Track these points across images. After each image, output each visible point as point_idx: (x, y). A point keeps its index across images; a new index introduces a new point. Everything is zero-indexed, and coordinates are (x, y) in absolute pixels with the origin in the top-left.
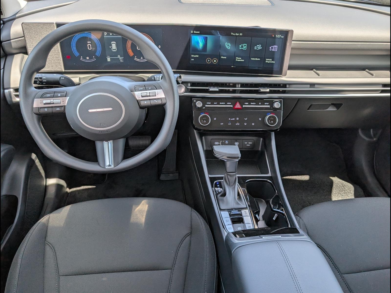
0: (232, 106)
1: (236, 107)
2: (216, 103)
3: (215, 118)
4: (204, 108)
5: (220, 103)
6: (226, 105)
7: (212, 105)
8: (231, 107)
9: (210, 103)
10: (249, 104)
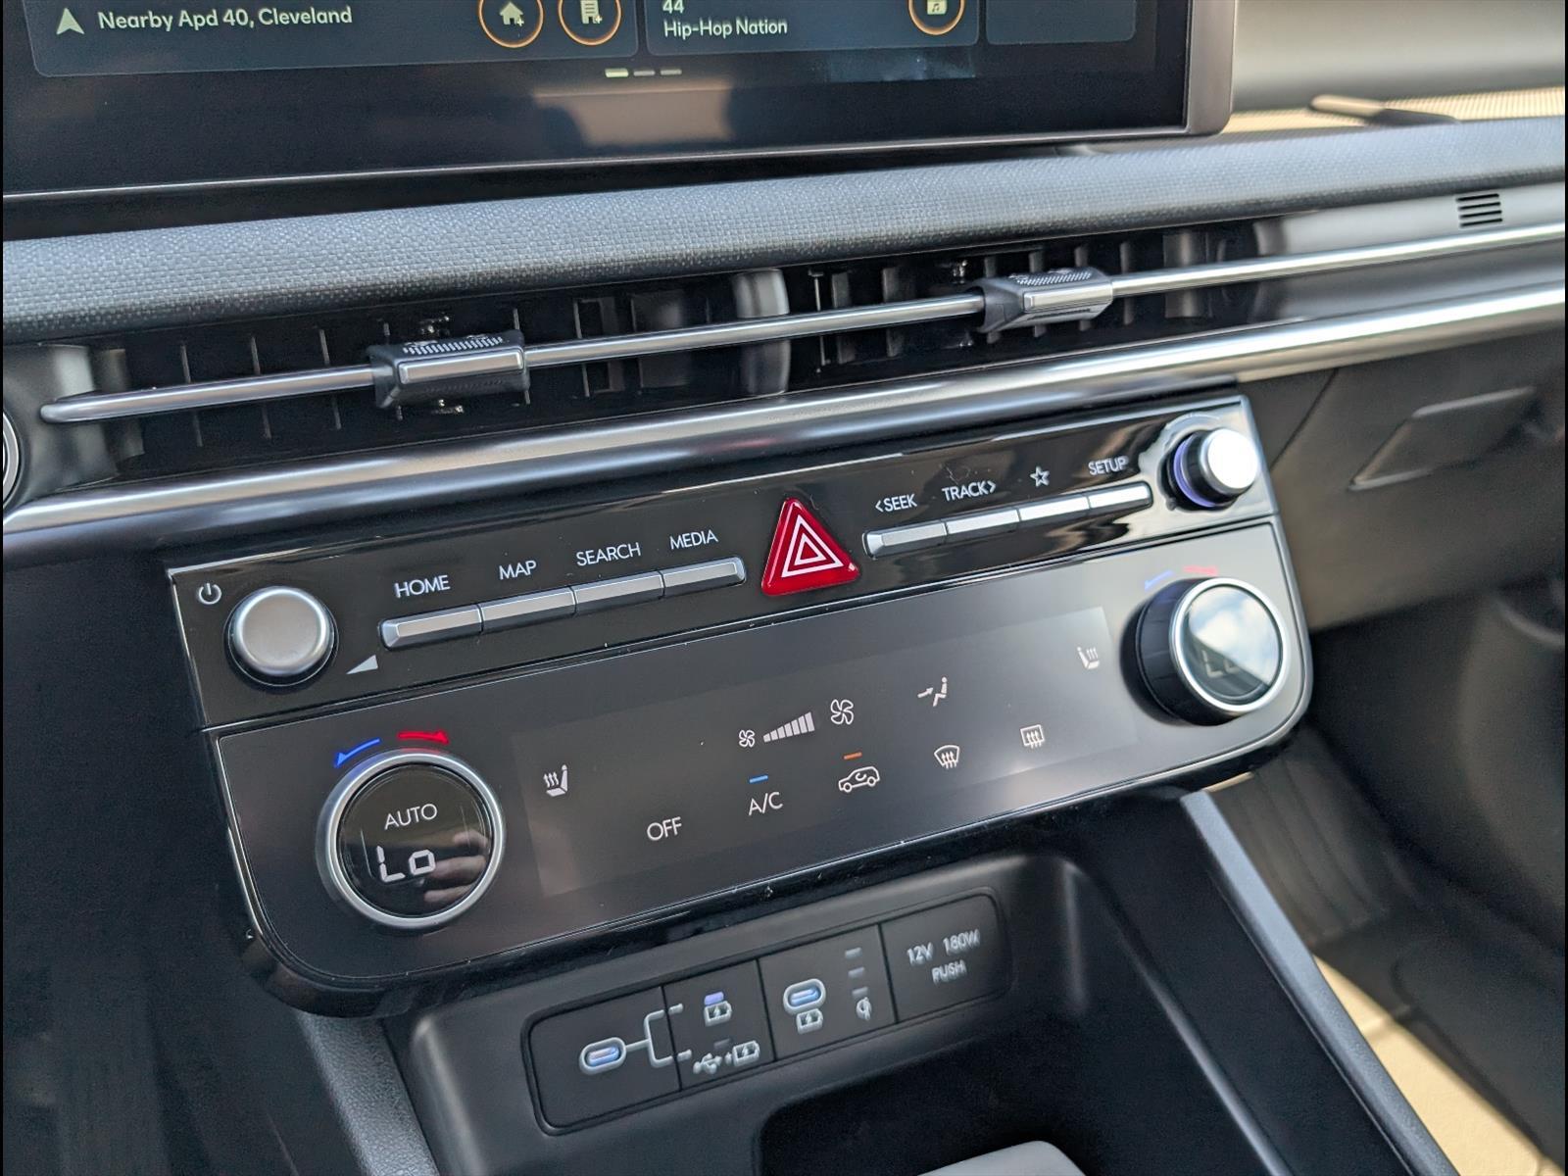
0: (735, 567)
1: (786, 574)
2: (527, 568)
3: (549, 778)
4: (371, 664)
5: (586, 559)
6: (659, 568)
7: (475, 602)
8: (730, 583)
9: (440, 583)
10: (935, 508)
